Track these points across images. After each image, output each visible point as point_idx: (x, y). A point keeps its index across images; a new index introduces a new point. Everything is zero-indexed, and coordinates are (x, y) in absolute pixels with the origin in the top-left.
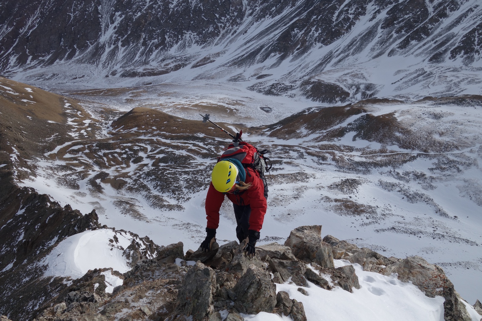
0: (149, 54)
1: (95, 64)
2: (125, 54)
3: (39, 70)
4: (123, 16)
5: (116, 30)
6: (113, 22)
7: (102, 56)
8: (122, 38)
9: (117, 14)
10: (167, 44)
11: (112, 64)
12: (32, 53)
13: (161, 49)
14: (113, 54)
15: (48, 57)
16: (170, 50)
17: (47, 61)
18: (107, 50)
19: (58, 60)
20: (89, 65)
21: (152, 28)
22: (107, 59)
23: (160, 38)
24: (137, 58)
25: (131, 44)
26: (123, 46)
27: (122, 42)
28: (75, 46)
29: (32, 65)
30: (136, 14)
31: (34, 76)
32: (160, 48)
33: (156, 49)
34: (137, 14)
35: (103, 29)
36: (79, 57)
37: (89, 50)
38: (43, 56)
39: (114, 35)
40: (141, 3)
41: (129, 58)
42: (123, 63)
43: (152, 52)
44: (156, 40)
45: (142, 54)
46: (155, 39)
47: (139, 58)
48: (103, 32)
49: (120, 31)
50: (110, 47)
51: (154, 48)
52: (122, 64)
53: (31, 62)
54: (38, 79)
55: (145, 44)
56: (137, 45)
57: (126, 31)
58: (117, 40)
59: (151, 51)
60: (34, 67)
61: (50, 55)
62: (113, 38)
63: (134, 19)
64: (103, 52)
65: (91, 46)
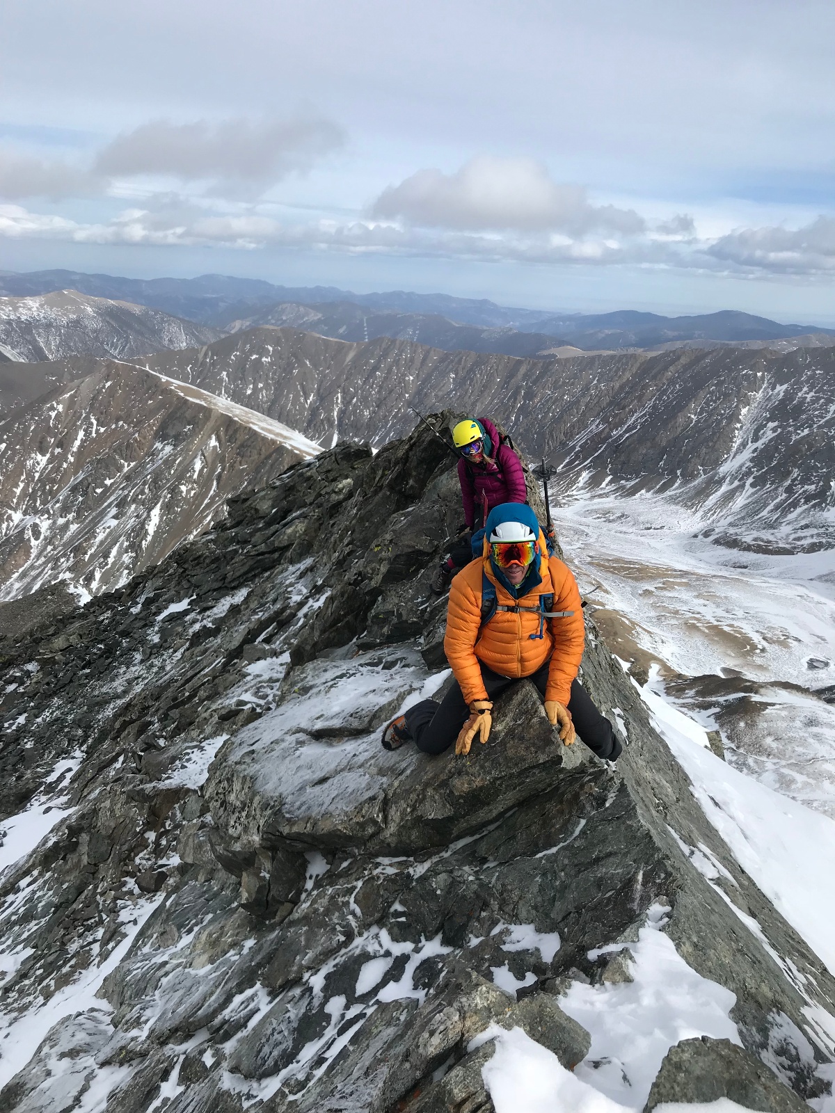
0: (789, 509)
1: (693, 510)
2: (750, 500)
3: (610, 502)
4: (779, 430)
5: (755, 455)
6: (756, 439)
7: (711, 498)
8: (757, 471)
9: (771, 425)
10: (829, 499)
11: (721, 514)
12: (614, 472)
13: (814, 506)
14: (729, 496)
15: (633, 483)
16: (829, 510)
17: (629, 489)
18: (724, 488)
19: (643, 491)
20: (682, 510)
21: (814, 462)
22: (716, 504)
23: (821, 483)
24: (765, 513)
25: (768, 486)
26: (752, 485)
27: (754, 478)
28: (679, 472)
29: (606, 491)
30: (799, 432)
31: (596, 511)
32: (814, 502)
33: (806, 503)
34: (803, 431)
35: (734, 450)
36: (676, 491)
37: (696, 482)
38: (627, 480)
39: (748, 464)
40: (817, 413)
41: (752, 510)
42: (739, 516)
43: (795, 508)
44: (813, 487)
45: (777, 508)
46: (813, 483)
47: (769, 513)
48: (732, 455)
49: (760, 459)
50: (731, 483)
51: (803, 500)
52: (736, 518)
53: (607, 485)
54: (598, 518)
55: (789, 490)
56: (776, 489)
57: (771, 459)
58: (749, 473)
59: (795, 505)
60: (606, 495)
61: (637, 480)
62: (744, 469)
63: (794, 439)
64: (716, 491)
65: (703, 477)
